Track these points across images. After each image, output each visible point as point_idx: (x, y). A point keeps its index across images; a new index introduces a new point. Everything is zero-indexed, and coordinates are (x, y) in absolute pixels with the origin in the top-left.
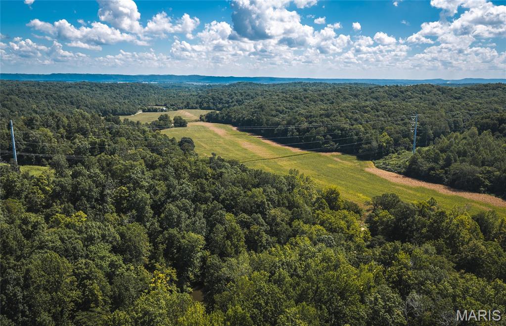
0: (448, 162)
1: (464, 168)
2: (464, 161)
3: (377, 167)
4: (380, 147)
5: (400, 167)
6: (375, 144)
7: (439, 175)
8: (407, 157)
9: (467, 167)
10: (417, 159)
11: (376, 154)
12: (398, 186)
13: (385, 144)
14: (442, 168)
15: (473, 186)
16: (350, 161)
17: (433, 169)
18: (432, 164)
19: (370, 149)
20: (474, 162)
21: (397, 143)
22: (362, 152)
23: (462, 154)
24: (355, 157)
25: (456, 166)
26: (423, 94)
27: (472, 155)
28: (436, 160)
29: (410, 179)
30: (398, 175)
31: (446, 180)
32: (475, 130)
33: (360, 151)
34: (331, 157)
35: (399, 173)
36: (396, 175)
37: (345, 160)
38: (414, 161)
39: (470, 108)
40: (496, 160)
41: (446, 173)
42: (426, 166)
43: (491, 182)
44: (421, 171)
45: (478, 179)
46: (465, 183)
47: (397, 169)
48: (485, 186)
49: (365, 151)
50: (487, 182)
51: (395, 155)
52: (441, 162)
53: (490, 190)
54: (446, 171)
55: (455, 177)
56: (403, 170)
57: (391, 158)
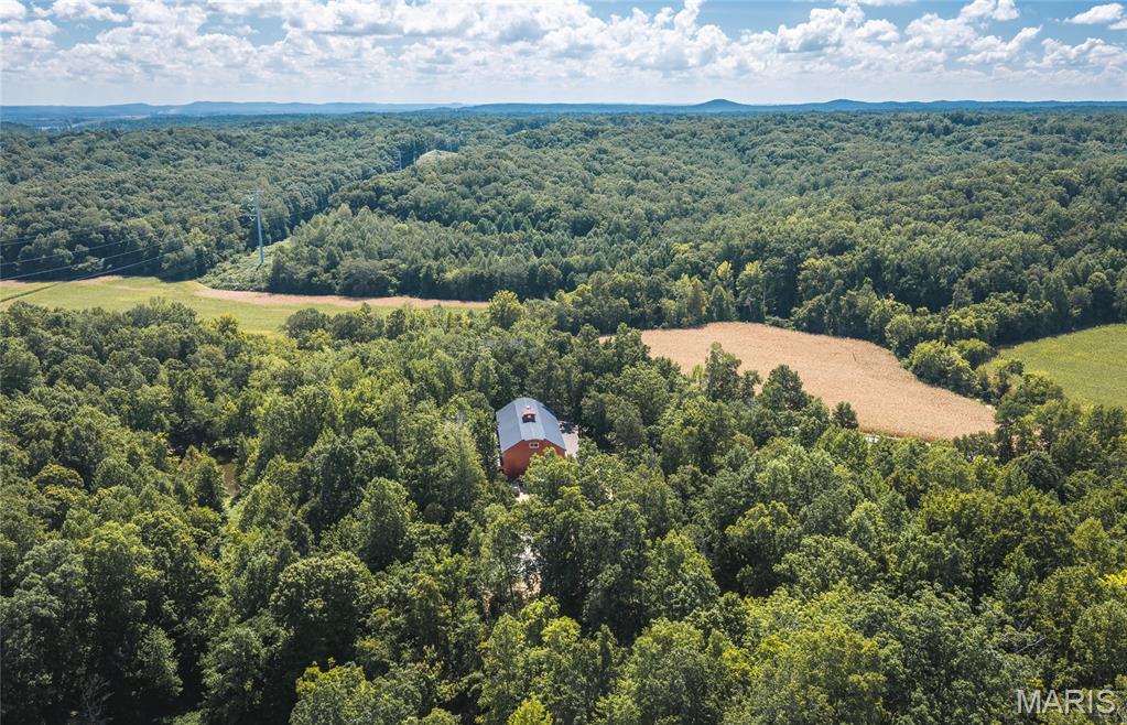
0: (333, 263)
1: (361, 265)
2: (355, 256)
3: (214, 287)
4: (199, 254)
5: (252, 281)
6: (189, 250)
7: (325, 281)
8: (253, 266)
9: (363, 263)
10: (284, 263)
11: (195, 268)
12: (275, 307)
13: (205, 249)
14: (327, 271)
15: (379, 289)
16: (152, 285)
17: (313, 274)
18: (310, 268)
19: (185, 261)
20: (369, 256)
21: (220, 246)
22: (170, 267)
23: (347, 246)
24: (153, 279)
25: (347, 263)
26: (197, 149)
27: (361, 246)
28: (314, 261)
29: (283, 296)
30: (261, 294)
31: (338, 288)
32: (345, 207)
33: (165, 266)
35: (259, 290)
36: (256, 293)
37: (141, 286)
38: (278, 268)
39: (305, 173)
40: (395, 248)
41: (334, 277)
42: (302, 272)
43: (399, 279)
44: (297, 281)
45: (382, 278)
46: (368, 287)
47: (251, 285)
48: (393, 286)
49: (175, 264)
50: (394, 281)
51: (227, 265)
52: (321, 262)
53: (401, 291)
54: (333, 274)
55: (350, 281)
56: (263, 286)
57: (224, 271)
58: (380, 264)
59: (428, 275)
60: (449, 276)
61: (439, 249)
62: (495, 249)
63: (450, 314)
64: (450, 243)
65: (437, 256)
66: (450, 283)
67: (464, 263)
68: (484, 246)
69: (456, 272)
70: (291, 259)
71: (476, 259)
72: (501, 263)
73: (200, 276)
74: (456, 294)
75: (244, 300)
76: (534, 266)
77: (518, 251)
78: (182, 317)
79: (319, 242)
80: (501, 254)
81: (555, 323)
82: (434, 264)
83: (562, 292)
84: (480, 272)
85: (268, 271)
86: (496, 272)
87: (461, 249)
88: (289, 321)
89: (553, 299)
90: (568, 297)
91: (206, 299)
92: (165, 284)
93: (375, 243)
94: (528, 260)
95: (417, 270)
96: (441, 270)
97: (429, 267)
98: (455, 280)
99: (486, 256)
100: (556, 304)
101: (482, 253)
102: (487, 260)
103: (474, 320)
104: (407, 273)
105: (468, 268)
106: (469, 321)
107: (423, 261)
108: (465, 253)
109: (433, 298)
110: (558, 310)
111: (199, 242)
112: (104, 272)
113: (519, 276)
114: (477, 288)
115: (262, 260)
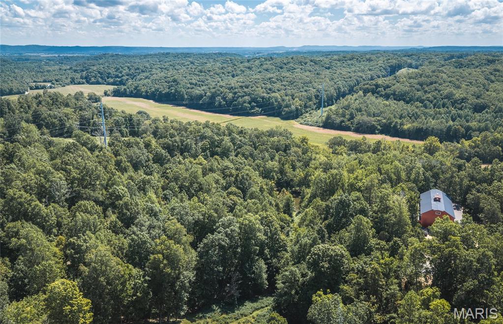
0: (352, 117)
1: (364, 119)
2: (362, 115)
3: (301, 124)
4: (297, 109)
5: (317, 122)
6: (293, 107)
7: (348, 125)
8: (318, 116)
9: (366, 118)
10: (331, 116)
11: (294, 115)
12: (325, 134)
13: (299, 107)
14: (349, 120)
15: (371, 130)
16: (277, 121)
17: (343, 121)
18: (342, 118)
19: (291, 112)
20: (369, 115)
21: (306, 107)
22: (285, 114)
23: (359, 110)
24: (278, 119)
25: (359, 118)
26: (302, 65)
27: (365, 110)
28: (344, 116)
29: (329, 130)
30: (319, 128)
31: (353, 128)
32: (361, 93)
33: (283, 113)
34: (262, 120)
35: (319, 126)
36: (318, 128)
37: (273, 121)
38: (328, 117)
39: (345, 77)
40: (381, 112)
41: (352, 124)
42: (338, 120)
43: (381, 127)
44: (335, 124)
45: (373, 125)
46: (366, 129)
47: (316, 124)
48: (378, 130)
49: (287, 113)
50: (379, 127)
51: (307, 115)
52: (347, 117)
53: (381, 132)
54: (352, 122)
55: (359, 126)
56: (321, 125)
57: (306, 117)
58: (373, 119)
59: (395, 126)
60: (405, 127)
61: (402, 114)
62: (430, 116)
63: (404, 145)
64: (408, 112)
65: (401, 117)
66: (405, 131)
67: (414, 122)
68: (425, 114)
69: (409, 125)
70: (334, 114)
71: (420, 120)
72: (433, 123)
73: (296, 119)
74: (408, 136)
75: (313, 130)
76: (450, 126)
77: (443, 118)
78: (287, 134)
79: (347, 107)
80: (433, 119)
81: (458, 155)
82: (399, 121)
83: (463, 140)
84: (421, 126)
85: (324, 119)
86: (430, 127)
87: (413, 115)
88: (330, 141)
89: (458, 143)
90: (467, 143)
91: (297, 128)
92: (282, 121)
93: (373, 109)
94: (447, 123)
95: (391, 123)
96: (402, 124)
97: (396, 122)
98: (408, 130)
99: (426, 119)
100: (460, 145)
101: (424, 118)
102: (426, 121)
103: (415, 149)
104: (385, 124)
105: (415, 124)
106: (412, 149)
107: (394, 119)
108: (416, 117)
109: (396, 137)
110: (460, 149)
111: (298, 104)
112: (260, 114)
113: (441, 130)
114: (419, 134)
115: (321, 114)
